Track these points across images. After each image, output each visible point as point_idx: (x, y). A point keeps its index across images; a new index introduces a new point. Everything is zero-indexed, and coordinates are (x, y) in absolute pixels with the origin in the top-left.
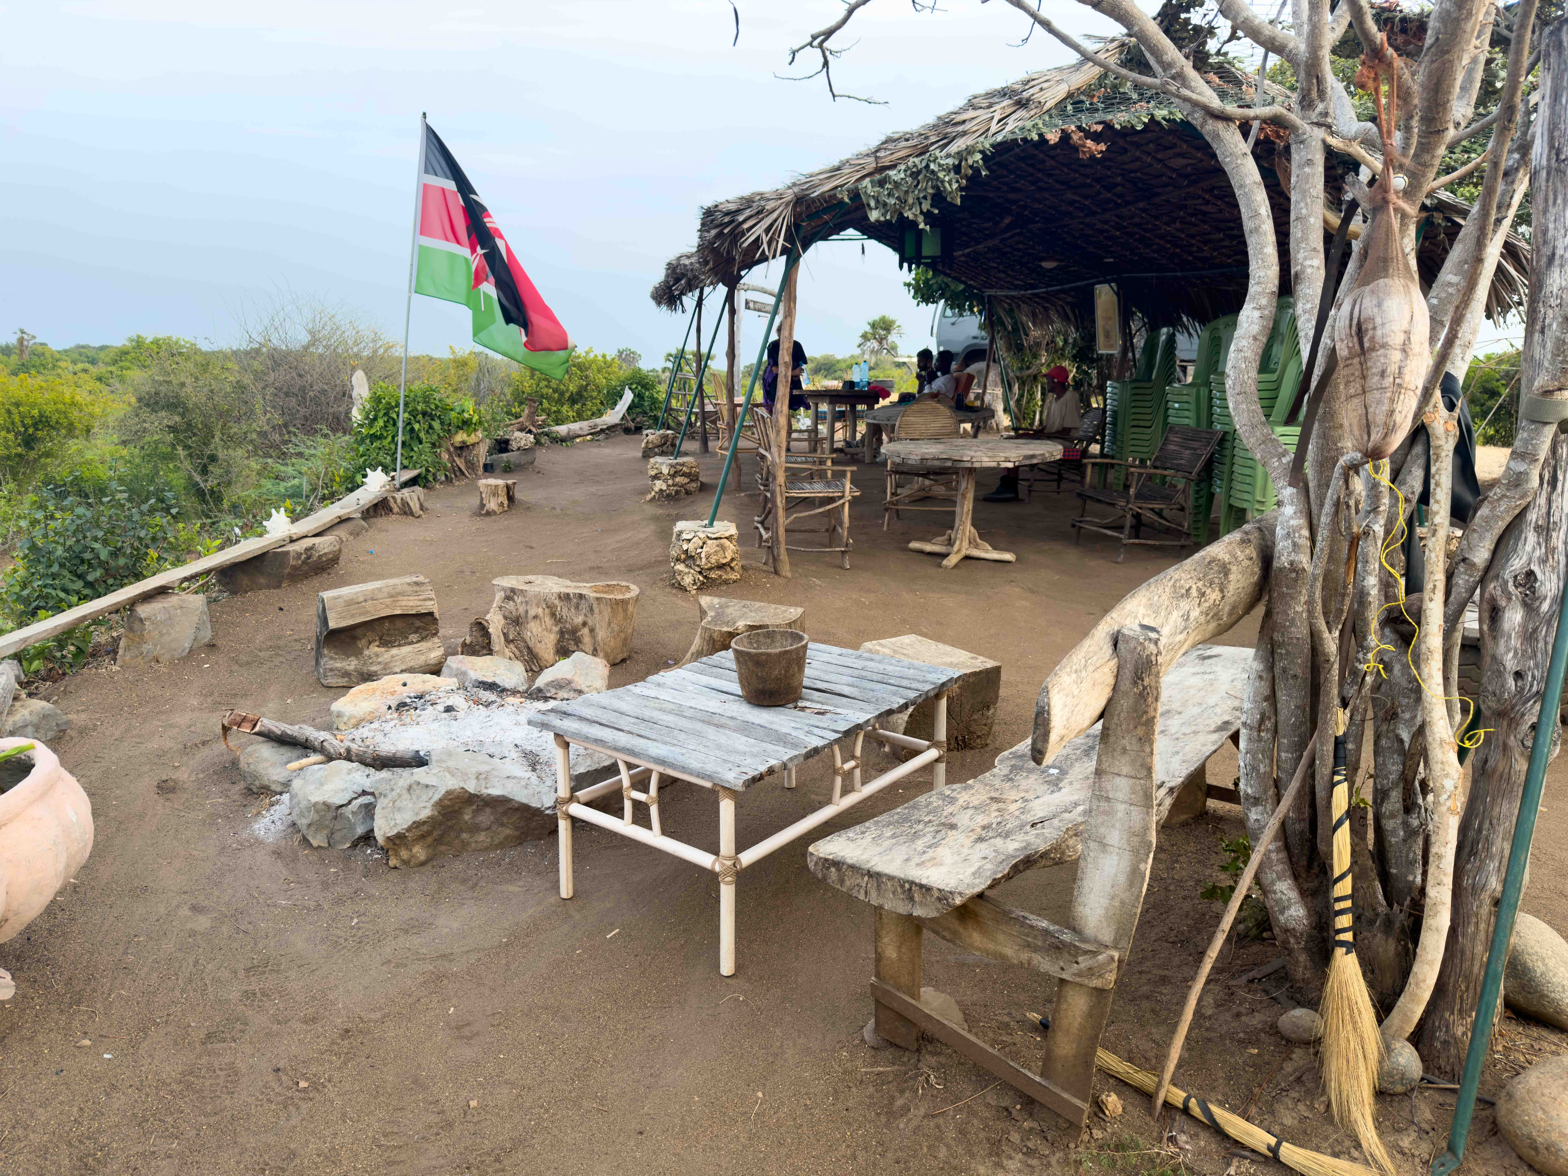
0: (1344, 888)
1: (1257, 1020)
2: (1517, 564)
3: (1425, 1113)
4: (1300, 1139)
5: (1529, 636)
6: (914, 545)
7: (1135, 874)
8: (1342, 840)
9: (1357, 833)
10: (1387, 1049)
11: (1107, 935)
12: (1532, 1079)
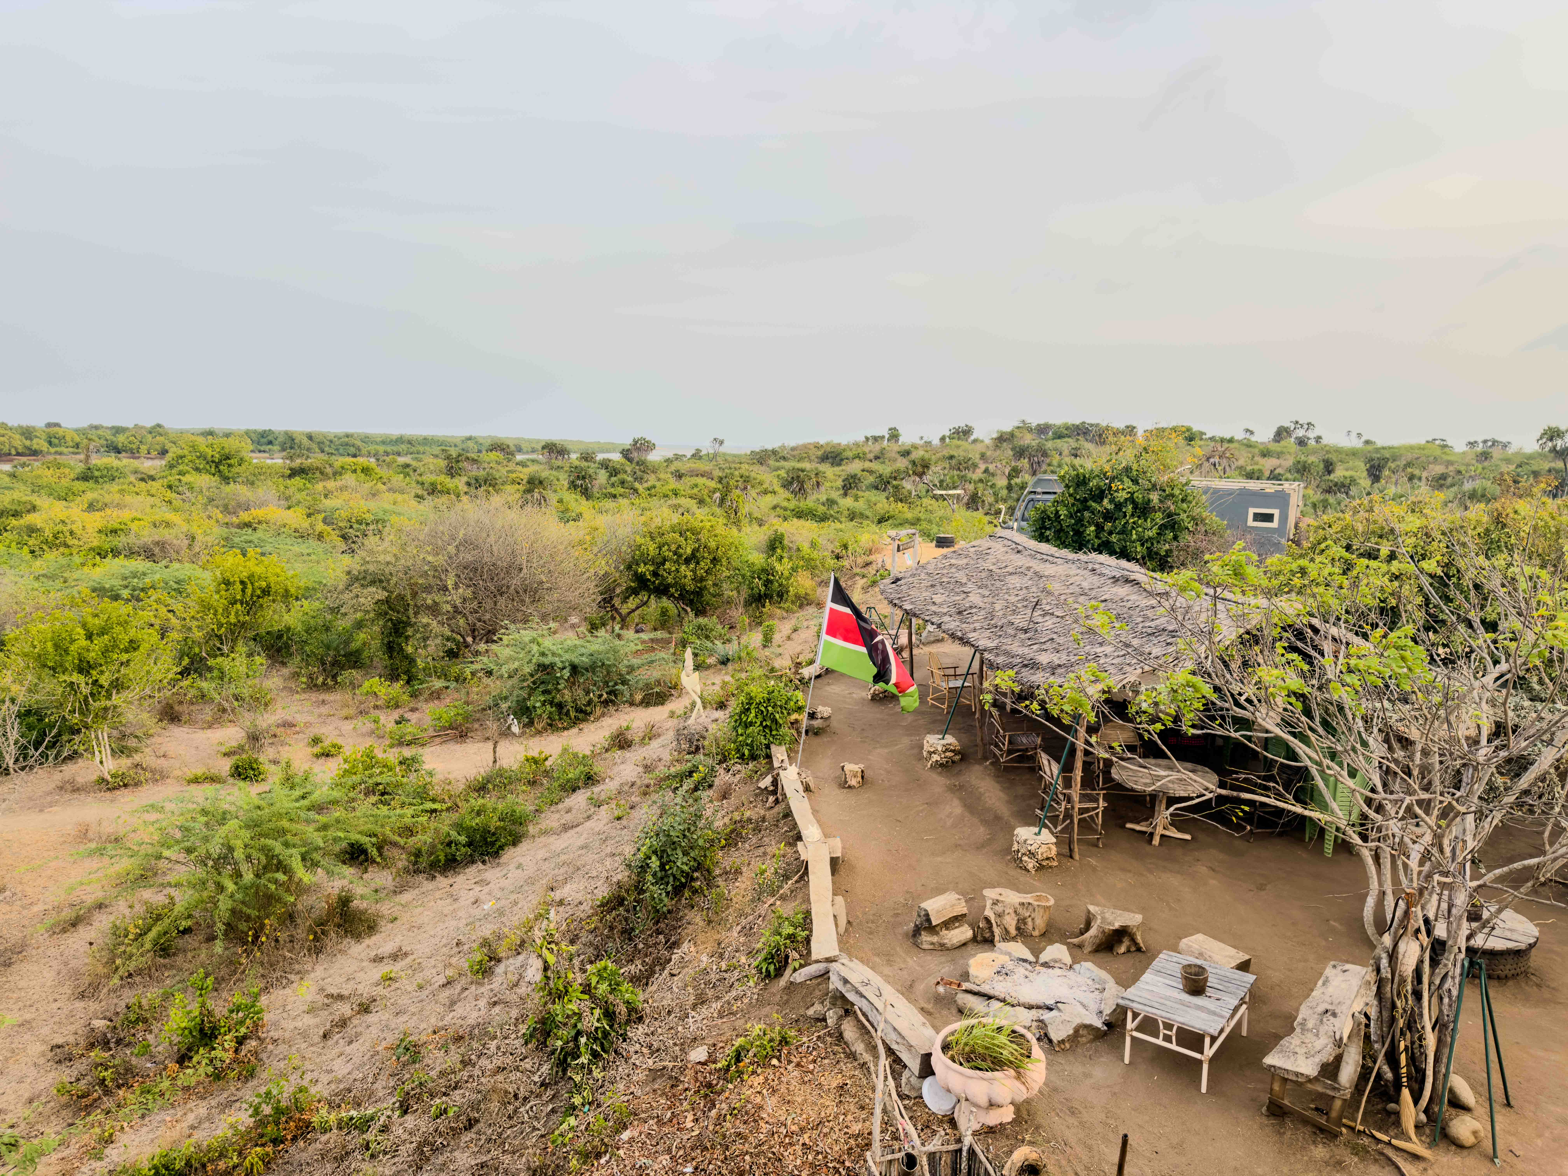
0: (1404, 1070)
1: (1379, 1107)
2: (1446, 986)
3: (1428, 1131)
4: (1396, 1137)
5: (1450, 1006)
6: (1129, 825)
7: (1356, 1071)
8: (1403, 1057)
9: (1407, 1054)
10: (1417, 1114)
11: (1348, 1086)
12: (1454, 1122)
